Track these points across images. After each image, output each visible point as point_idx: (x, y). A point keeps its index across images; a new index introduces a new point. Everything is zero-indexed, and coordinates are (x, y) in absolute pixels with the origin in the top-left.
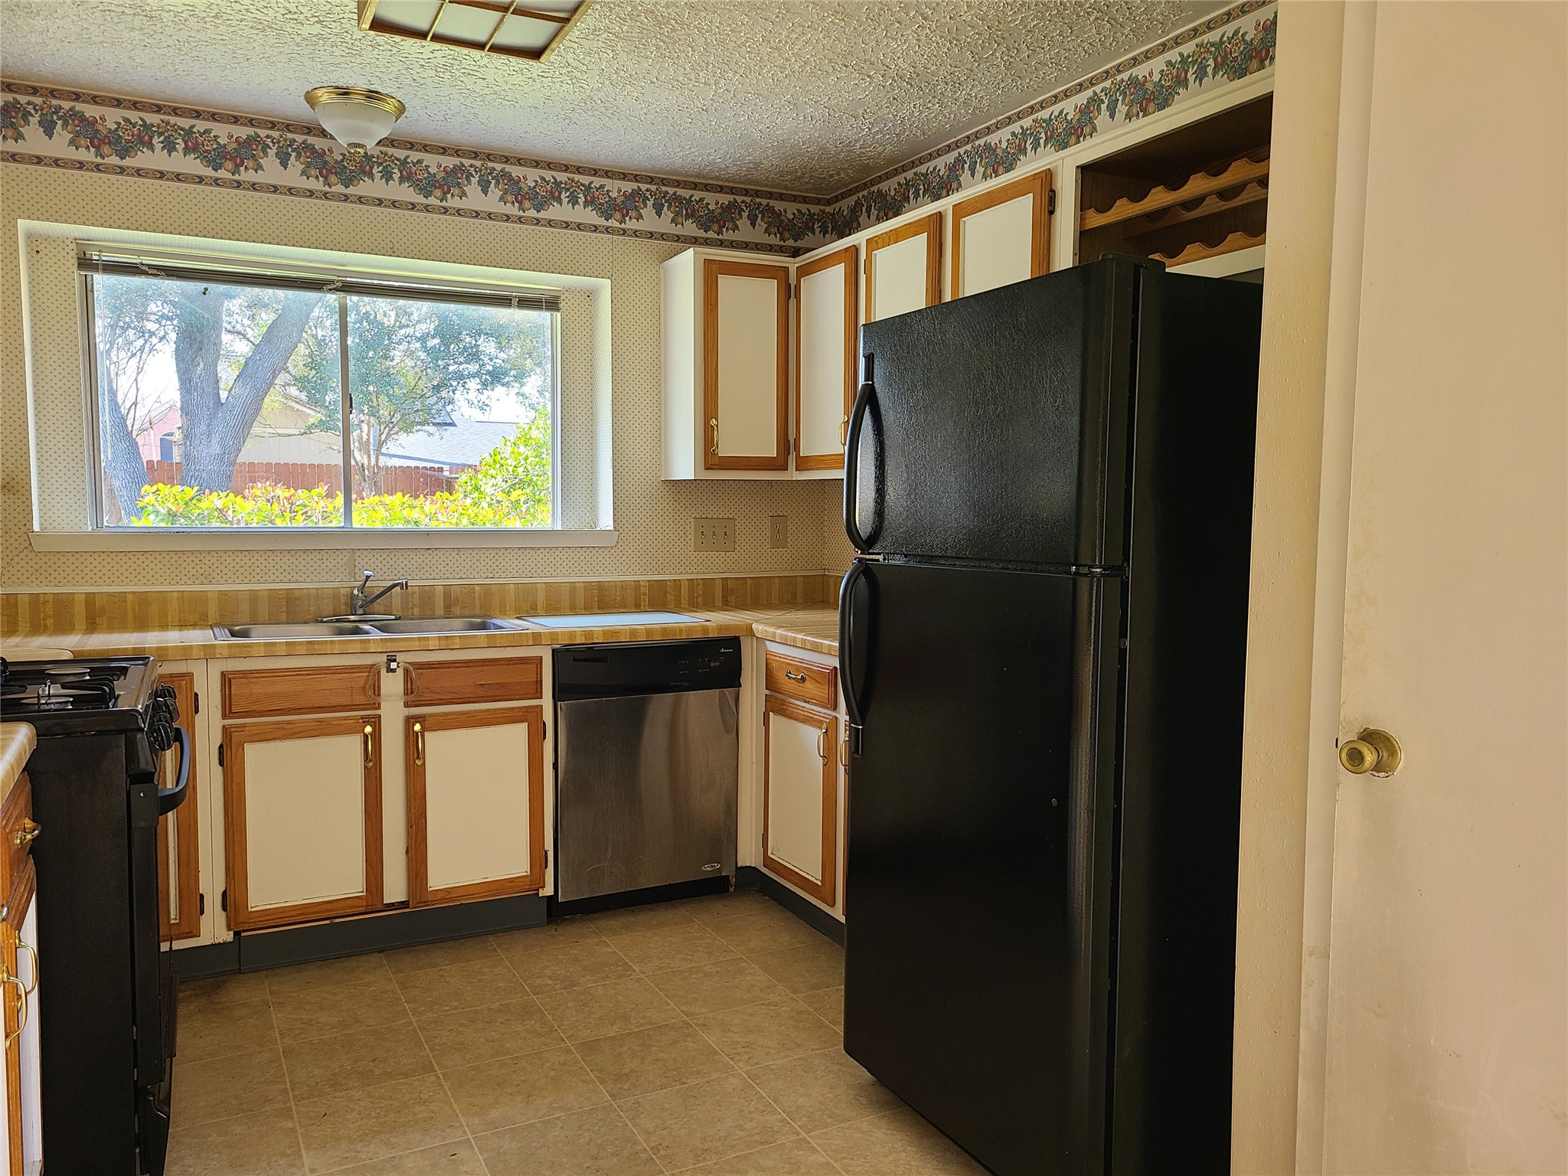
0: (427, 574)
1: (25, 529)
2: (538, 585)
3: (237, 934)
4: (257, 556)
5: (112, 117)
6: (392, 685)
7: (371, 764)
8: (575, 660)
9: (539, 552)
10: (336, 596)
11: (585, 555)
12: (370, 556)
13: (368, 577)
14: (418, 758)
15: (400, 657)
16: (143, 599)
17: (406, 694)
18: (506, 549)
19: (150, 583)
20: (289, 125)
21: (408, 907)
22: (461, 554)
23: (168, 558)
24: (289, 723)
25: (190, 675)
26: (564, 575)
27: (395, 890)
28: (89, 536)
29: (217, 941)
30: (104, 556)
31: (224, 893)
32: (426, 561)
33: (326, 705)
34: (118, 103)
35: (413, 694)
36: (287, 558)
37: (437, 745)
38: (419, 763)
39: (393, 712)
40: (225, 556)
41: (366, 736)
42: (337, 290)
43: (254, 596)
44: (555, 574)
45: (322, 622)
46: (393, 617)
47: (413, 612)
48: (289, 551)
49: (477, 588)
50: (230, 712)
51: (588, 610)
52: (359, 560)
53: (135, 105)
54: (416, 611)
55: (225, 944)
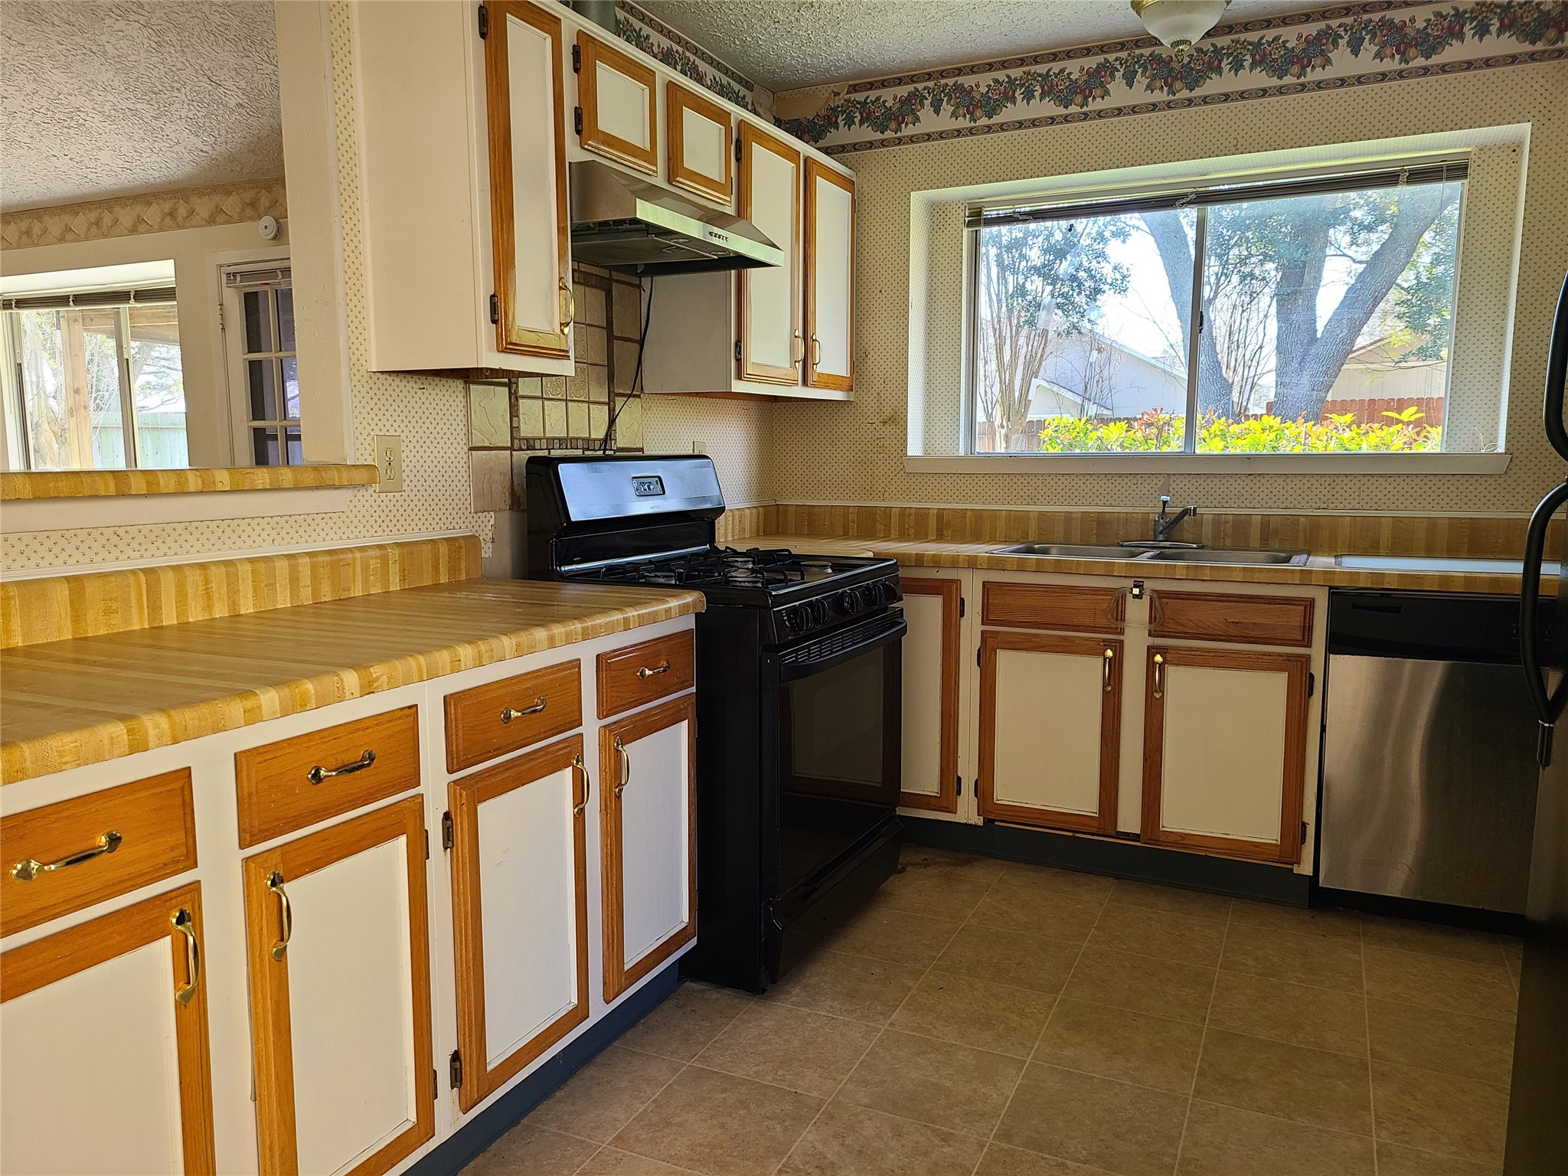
0: (1246, 502)
1: (901, 454)
2: (1383, 519)
3: (989, 822)
4: (1077, 480)
5: (983, 81)
6: (1137, 612)
7: (1109, 689)
8: (1354, 607)
9: (1389, 480)
10: (1145, 519)
11: (1458, 484)
12: (1185, 481)
13: (1165, 503)
14: (1156, 691)
15: (1149, 585)
16: (978, 515)
17: (1150, 622)
18: (1346, 475)
19: (987, 502)
20: (1138, 41)
21: (1139, 841)
22: (1289, 480)
23: (1002, 480)
24: (1035, 635)
25: (957, 582)
26: (1424, 509)
27: (1129, 819)
28: (959, 460)
29: (970, 822)
30: (955, 477)
31: (976, 782)
32: (1247, 488)
33: (1069, 623)
34: (991, 67)
35: (1158, 626)
36: (1103, 481)
37: (1178, 679)
38: (1158, 696)
39: (1136, 640)
40: (1049, 479)
41: (1105, 659)
42: (1189, 203)
43: (1068, 517)
44: (1411, 507)
45: (1122, 546)
46: (1195, 546)
47: (1224, 542)
48: (1106, 475)
49: (1302, 519)
50: (987, 619)
51: (1453, 552)
52: (1174, 485)
53: (1004, 65)
54: (1228, 542)
55: (976, 826)
